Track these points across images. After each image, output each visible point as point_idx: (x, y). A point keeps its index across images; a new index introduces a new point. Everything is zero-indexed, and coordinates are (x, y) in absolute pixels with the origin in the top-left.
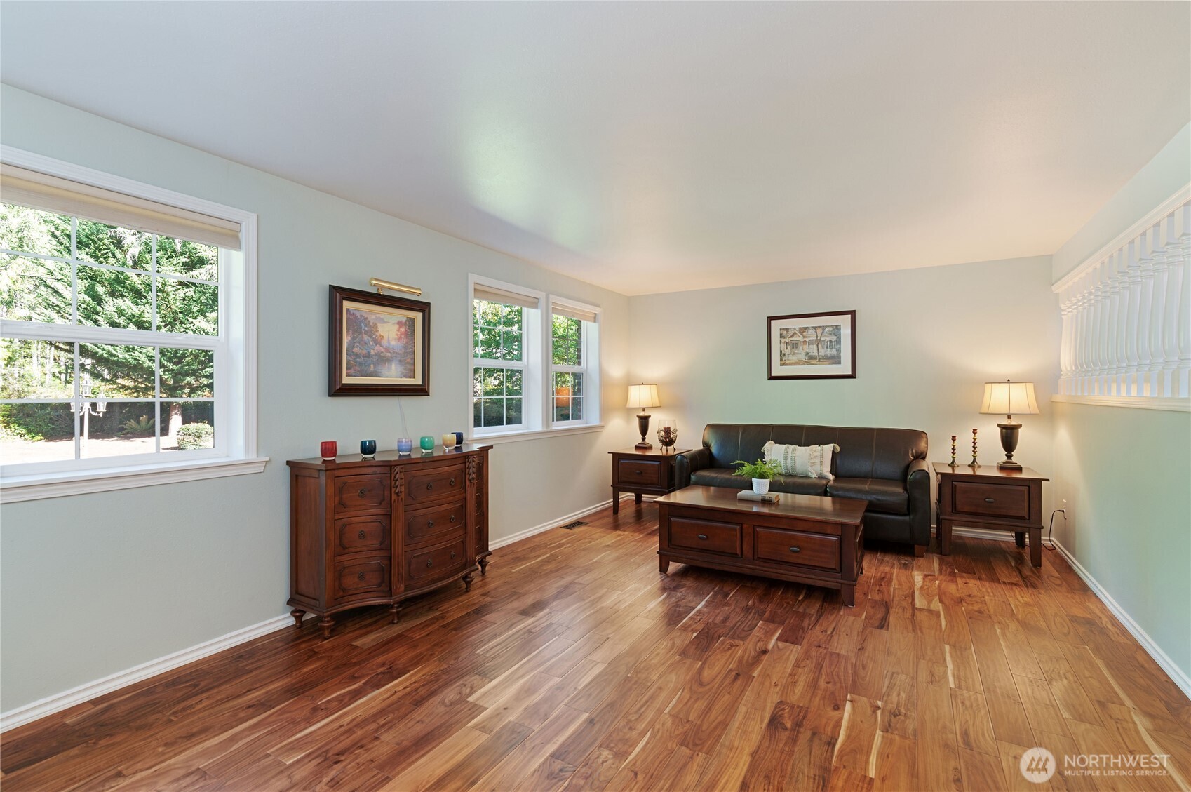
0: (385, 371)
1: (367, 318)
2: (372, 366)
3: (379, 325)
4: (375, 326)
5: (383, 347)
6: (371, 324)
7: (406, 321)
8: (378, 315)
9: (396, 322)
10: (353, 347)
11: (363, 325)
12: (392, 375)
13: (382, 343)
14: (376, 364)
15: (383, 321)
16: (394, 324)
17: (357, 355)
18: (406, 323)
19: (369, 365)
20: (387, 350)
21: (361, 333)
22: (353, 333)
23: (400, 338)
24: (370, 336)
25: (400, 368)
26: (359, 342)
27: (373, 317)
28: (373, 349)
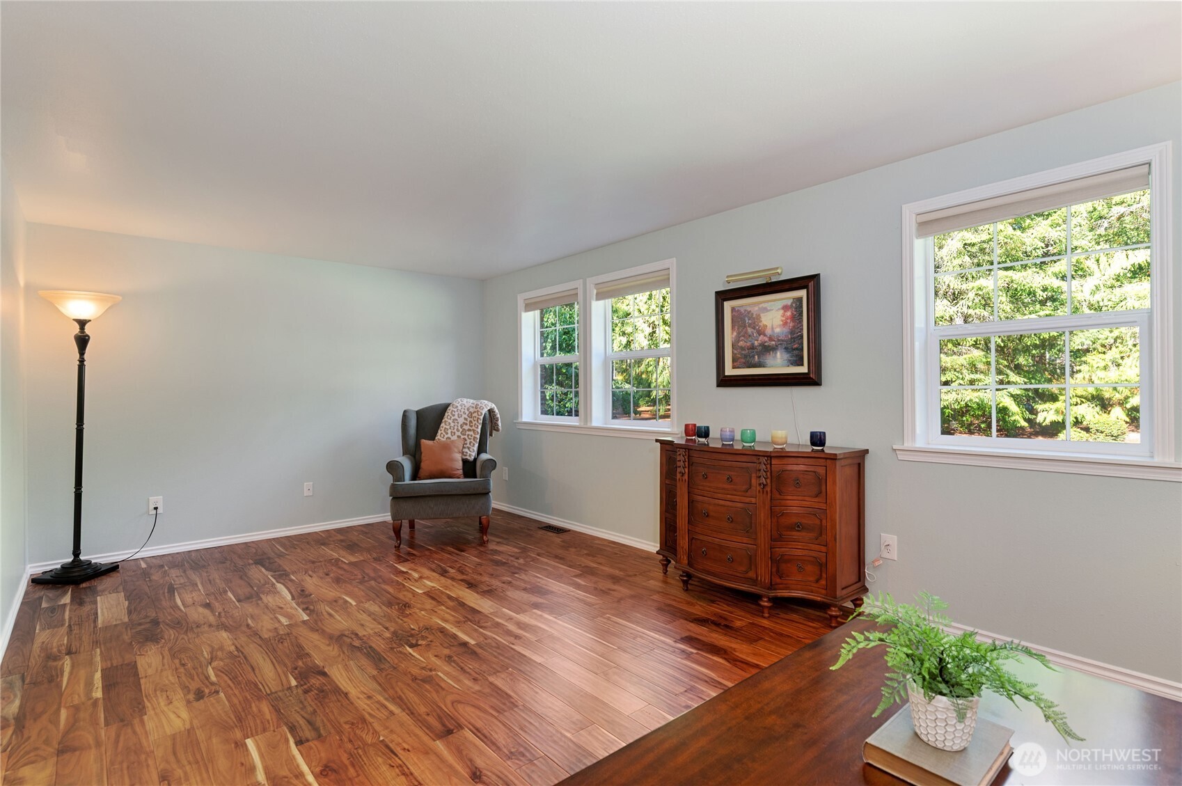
0: (769, 359)
1: (750, 311)
2: (756, 357)
3: (762, 315)
4: (759, 317)
5: (766, 336)
6: (754, 316)
7: (792, 303)
8: (761, 306)
9: (780, 307)
10: (738, 341)
11: (747, 319)
12: (778, 364)
13: (766, 332)
14: (760, 354)
15: (766, 310)
16: (779, 309)
17: (742, 348)
18: (792, 305)
19: (754, 356)
20: (771, 339)
21: (745, 327)
22: (738, 329)
23: (785, 324)
24: (754, 328)
25: (786, 356)
26: (744, 336)
27: (756, 308)
28: (757, 340)
